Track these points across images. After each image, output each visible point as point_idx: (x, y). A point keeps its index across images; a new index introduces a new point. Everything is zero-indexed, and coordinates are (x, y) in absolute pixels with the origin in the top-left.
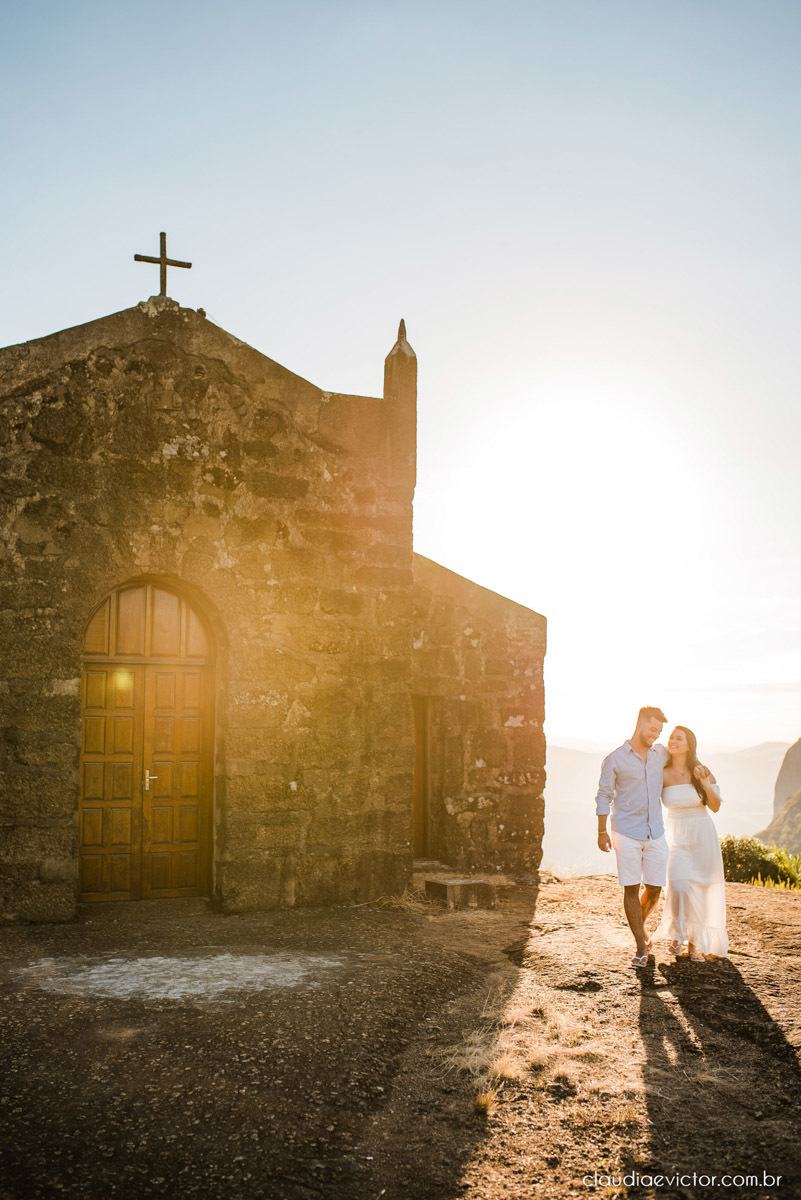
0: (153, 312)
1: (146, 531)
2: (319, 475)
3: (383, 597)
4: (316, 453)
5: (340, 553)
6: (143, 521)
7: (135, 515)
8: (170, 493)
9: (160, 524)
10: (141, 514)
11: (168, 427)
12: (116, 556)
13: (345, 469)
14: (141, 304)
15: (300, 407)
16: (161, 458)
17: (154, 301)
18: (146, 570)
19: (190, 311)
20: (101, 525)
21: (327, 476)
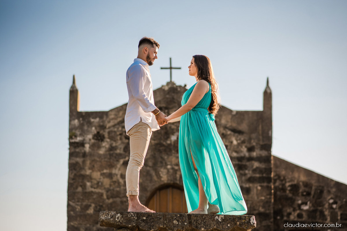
0: (166, 88)
1: (165, 168)
2: (232, 142)
3: (259, 188)
4: (230, 134)
5: (241, 172)
6: (164, 164)
7: (161, 162)
8: (174, 153)
9: (171, 165)
10: (164, 162)
11: (173, 129)
12: (155, 178)
13: (242, 139)
14: (163, 86)
15: (224, 117)
16: (171, 141)
17: (168, 84)
18: (166, 182)
19: (180, 86)
20: (150, 167)
21: (235, 142)
